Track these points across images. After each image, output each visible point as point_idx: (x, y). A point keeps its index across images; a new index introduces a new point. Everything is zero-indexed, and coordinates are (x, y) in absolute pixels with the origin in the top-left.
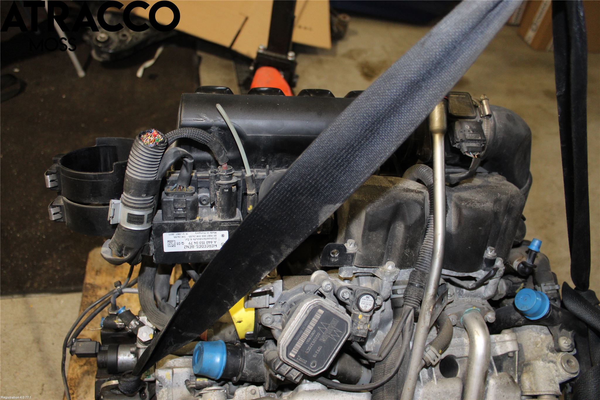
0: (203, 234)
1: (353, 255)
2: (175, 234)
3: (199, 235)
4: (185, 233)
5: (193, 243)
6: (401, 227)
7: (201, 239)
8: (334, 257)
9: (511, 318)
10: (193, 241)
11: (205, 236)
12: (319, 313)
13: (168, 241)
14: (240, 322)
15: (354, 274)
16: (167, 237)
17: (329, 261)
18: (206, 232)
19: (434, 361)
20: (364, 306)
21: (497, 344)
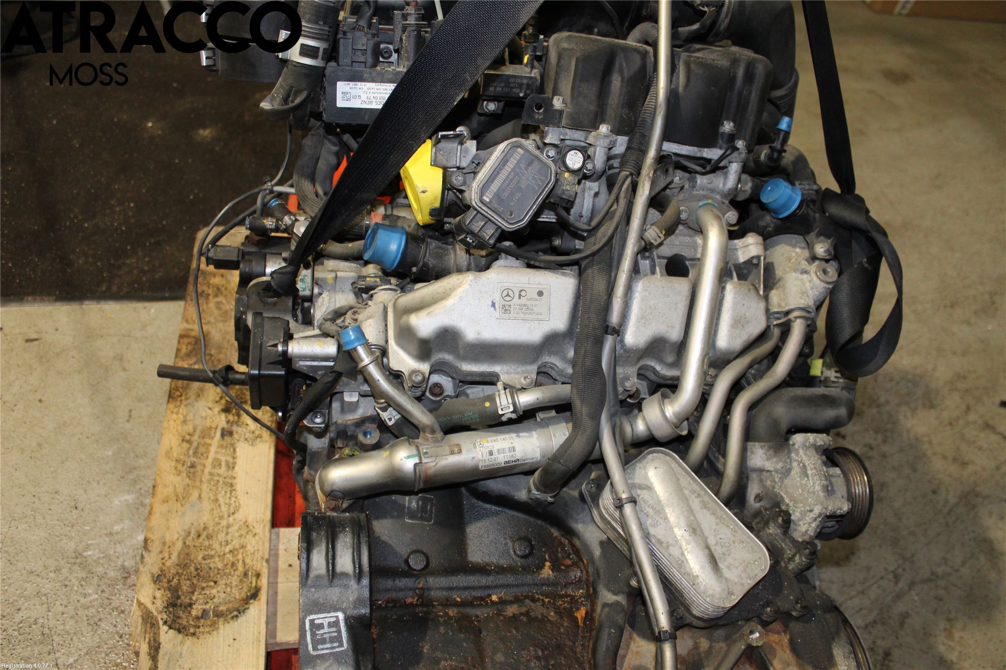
0: (384, 87)
1: (561, 112)
2: (351, 83)
3: (379, 87)
4: (363, 84)
5: (372, 98)
6: (617, 81)
7: (381, 93)
8: (538, 113)
9: (758, 225)
10: (372, 95)
11: (386, 90)
12: (518, 153)
13: (343, 93)
14: (424, 192)
15: (562, 140)
16: (342, 87)
17: (533, 117)
18: (388, 84)
19: (656, 240)
20: (571, 162)
21: (739, 250)
